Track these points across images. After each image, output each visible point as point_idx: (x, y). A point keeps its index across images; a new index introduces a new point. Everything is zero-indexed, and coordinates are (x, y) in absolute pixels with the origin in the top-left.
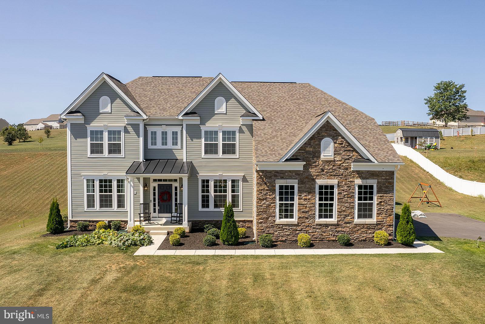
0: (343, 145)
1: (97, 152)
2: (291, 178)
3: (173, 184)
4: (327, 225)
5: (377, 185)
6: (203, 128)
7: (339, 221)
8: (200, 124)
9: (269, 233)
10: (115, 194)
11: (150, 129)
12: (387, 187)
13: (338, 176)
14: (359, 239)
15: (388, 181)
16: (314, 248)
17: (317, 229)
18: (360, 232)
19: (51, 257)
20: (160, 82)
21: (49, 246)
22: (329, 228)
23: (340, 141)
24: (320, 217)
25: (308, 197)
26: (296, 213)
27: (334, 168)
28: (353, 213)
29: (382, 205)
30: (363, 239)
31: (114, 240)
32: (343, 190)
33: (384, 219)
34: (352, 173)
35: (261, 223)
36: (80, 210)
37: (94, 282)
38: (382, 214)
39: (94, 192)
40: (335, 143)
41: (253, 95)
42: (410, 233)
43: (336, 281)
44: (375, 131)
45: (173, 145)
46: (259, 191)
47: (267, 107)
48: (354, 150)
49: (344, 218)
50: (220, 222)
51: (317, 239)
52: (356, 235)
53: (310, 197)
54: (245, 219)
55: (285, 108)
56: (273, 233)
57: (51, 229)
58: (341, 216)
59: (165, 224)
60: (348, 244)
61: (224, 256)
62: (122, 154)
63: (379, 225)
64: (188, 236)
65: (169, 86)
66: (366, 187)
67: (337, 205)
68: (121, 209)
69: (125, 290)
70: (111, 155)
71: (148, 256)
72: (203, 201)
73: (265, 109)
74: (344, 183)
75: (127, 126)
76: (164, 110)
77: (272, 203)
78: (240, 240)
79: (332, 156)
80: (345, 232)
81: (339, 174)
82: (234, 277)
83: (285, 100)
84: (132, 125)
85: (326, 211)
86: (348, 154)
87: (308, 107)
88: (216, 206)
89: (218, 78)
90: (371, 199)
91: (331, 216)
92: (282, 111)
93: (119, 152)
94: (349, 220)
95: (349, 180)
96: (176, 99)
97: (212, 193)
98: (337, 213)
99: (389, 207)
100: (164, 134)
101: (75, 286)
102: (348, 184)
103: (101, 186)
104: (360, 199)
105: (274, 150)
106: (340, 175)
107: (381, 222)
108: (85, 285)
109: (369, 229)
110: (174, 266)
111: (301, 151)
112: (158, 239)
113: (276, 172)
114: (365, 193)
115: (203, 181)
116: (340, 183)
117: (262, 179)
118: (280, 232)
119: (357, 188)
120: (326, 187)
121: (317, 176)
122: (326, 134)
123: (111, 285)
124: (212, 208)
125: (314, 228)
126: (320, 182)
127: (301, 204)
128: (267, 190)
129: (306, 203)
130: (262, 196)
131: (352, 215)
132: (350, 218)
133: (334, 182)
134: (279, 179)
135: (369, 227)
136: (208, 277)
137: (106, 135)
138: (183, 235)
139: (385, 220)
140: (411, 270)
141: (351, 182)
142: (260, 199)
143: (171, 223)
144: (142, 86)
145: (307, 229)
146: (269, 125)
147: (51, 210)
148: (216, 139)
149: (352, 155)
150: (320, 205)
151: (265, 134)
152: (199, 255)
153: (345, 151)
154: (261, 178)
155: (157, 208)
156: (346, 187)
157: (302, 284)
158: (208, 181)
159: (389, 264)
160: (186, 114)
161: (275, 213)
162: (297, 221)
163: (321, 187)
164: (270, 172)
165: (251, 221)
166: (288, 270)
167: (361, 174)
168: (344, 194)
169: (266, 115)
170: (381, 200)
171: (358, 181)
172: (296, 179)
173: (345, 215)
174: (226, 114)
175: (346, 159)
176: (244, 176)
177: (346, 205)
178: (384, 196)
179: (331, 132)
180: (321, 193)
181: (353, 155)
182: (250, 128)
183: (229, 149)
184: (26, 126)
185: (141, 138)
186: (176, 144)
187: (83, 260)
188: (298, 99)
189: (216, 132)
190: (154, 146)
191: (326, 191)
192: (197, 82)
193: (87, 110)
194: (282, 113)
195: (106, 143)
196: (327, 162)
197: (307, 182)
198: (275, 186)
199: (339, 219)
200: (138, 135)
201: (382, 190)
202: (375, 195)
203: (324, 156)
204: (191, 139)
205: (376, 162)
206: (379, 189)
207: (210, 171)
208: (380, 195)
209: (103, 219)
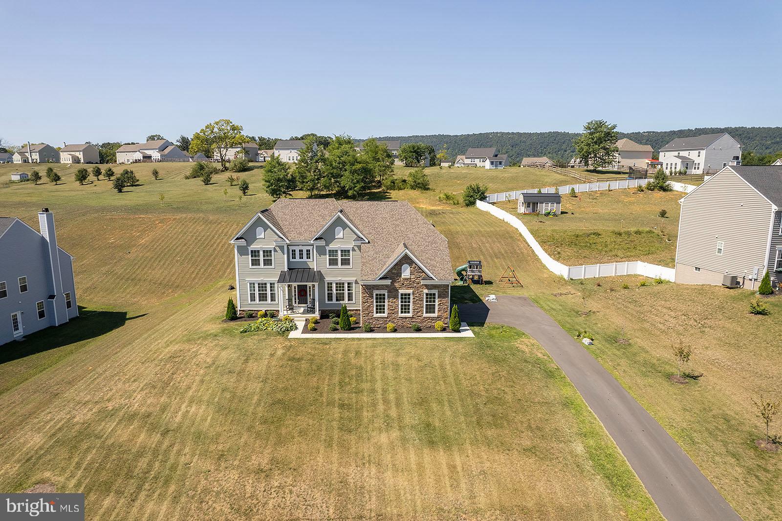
0: (416, 269)
1: (256, 265)
2: (383, 289)
4: (406, 318)
5: (438, 293)
6: (328, 249)
8: (325, 246)
9: (370, 323)
10: (269, 292)
11: (291, 248)
12: (444, 294)
14: (426, 326)
15: (445, 290)
16: (396, 333)
17: (400, 320)
18: (427, 322)
19: (241, 339)
20: (295, 205)
21: (234, 330)
22: (407, 320)
23: (414, 266)
26: (386, 310)
27: (410, 283)
28: (423, 310)
29: (441, 305)
30: (428, 326)
31: (275, 327)
32: (416, 297)
33: (442, 314)
34: (422, 286)
35: (365, 316)
36: (245, 303)
37: (272, 355)
38: (441, 311)
39: (255, 291)
40: (411, 267)
41: (364, 216)
43: (398, 355)
45: (307, 258)
46: (363, 297)
47: (372, 229)
48: (423, 272)
49: (417, 313)
50: (340, 310)
51: (399, 326)
52: (424, 324)
53: (395, 301)
54: (356, 309)
55: (385, 230)
56: (372, 323)
57: (229, 317)
58: (415, 312)
59: (303, 313)
60: (418, 330)
61: (341, 338)
62: (273, 266)
63: (439, 318)
64: (319, 323)
65: (302, 209)
66: (431, 294)
67: (412, 305)
68: (273, 302)
69: (289, 360)
70: (265, 266)
71: (297, 338)
72: (328, 297)
73: (371, 231)
74: (416, 292)
75: (276, 247)
76: (300, 234)
77: (371, 304)
78: (352, 326)
79: (409, 276)
80: (417, 322)
82: (346, 352)
83: (387, 221)
84: (279, 246)
85: (405, 309)
86: (419, 274)
87: (402, 229)
88: (337, 300)
89: (337, 216)
90: (434, 301)
91: (408, 312)
92: (383, 233)
93: (271, 264)
94: (420, 314)
96: (308, 223)
97: (334, 291)
98: (412, 310)
99: (445, 307)
100: (301, 251)
101: (262, 357)
102: (419, 293)
103: (259, 287)
104: (427, 302)
105: (372, 270)
106: (414, 287)
107: (440, 315)
108: (267, 357)
110: (313, 346)
111: (389, 273)
112: (301, 325)
113: (373, 285)
114: (430, 298)
115: (328, 283)
116: (414, 292)
117: (365, 290)
118: (377, 322)
119: (425, 295)
120: (406, 295)
121: (399, 288)
122: (405, 262)
123: (281, 357)
124: (334, 301)
125: (397, 319)
126: (401, 291)
127: (390, 305)
128: (368, 297)
129: (393, 304)
130: (365, 300)
131: (422, 312)
133: (410, 291)
134: (375, 290)
135: (433, 319)
136: (331, 352)
137: (261, 253)
138: (316, 322)
140: (444, 349)
141: (421, 291)
142: (364, 302)
143: (307, 312)
144: (282, 209)
145: (393, 320)
146: (372, 247)
147: (229, 305)
148: (337, 255)
149: (421, 275)
150: (402, 305)
151: (368, 256)
152: (327, 338)
153: (417, 272)
154: (364, 289)
155: (297, 301)
158: (331, 283)
159: (434, 344)
160: (316, 239)
161: (373, 310)
162: (387, 315)
163: (402, 295)
164: (370, 285)
165: (360, 310)
166: (375, 348)
167: (427, 287)
168: (417, 299)
169: (371, 237)
170: (440, 303)
171: (426, 291)
172: (386, 290)
174: (343, 238)
175: (418, 278)
176: (355, 281)
177: (418, 305)
178: (442, 300)
179: (408, 261)
180: (402, 298)
182: (359, 247)
183: (346, 262)
184: (119, 153)
185: (286, 256)
186: (310, 258)
187: (260, 341)
188: (396, 220)
189: (337, 251)
190: (294, 260)
191: (405, 297)
192: (322, 204)
193: (249, 236)
194: (383, 235)
195: (262, 258)
196: (406, 279)
197: (393, 292)
198: (373, 294)
199: (414, 314)
200: (283, 253)
201: (441, 296)
202: (437, 299)
203: (404, 275)
204: (319, 256)
205: (437, 279)
206: (439, 296)
207: (333, 277)
208: (439, 299)
209: (262, 309)
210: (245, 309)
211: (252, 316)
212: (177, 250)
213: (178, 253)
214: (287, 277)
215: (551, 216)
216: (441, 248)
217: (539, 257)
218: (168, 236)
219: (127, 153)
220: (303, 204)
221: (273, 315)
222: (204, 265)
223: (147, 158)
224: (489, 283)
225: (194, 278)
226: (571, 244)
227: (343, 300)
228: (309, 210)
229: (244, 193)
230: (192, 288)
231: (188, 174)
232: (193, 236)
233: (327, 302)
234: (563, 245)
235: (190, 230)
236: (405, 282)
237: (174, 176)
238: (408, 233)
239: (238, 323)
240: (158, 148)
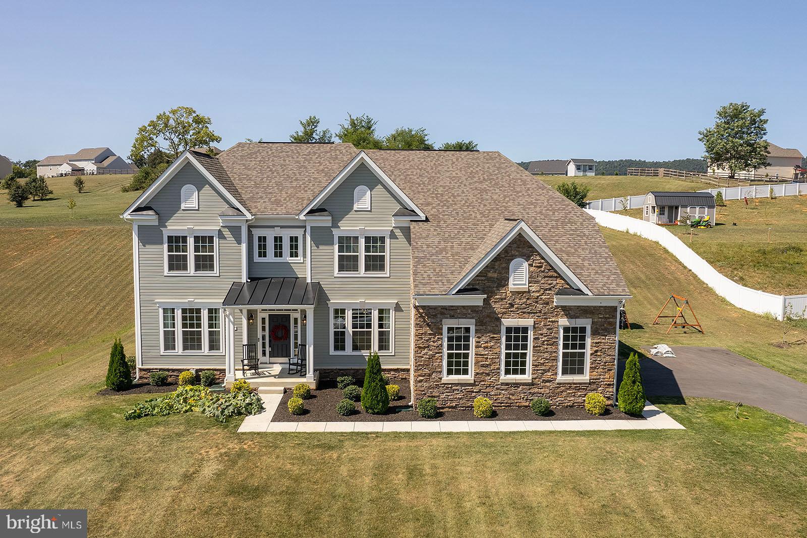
0: (542, 269)
1: (178, 269)
2: (465, 316)
3: (291, 314)
4: (517, 385)
5: (591, 327)
6: (336, 233)
7: (535, 379)
8: (332, 227)
9: (432, 397)
10: (205, 330)
11: (257, 233)
12: (605, 330)
13: (534, 313)
14: (564, 404)
15: (608, 320)
16: (496, 420)
17: (503, 390)
18: (564, 394)
19: (121, 434)
20: (270, 152)
21: (114, 414)
22: (520, 389)
23: (539, 263)
24: (507, 372)
25: (489, 345)
26: (471, 368)
27: (529, 302)
28: (556, 367)
29: (599, 356)
30: (569, 404)
31: (209, 407)
33: (600, 375)
34: (554, 309)
35: (421, 381)
36: (153, 353)
37: (188, 478)
38: (598, 369)
39: (174, 327)
40: (531, 265)
41: (412, 175)
42: (636, 398)
43: (521, 478)
44: (593, 240)
45: (291, 256)
46: (419, 336)
47: (433, 197)
48: (560, 276)
49: (543, 374)
50: (361, 371)
51: (502, 405)
52: (559, 399)
53: (492, 344)
54: (399, 367)
55: (459, 198)
56: (439, 396)
57: (113, 384)
58: (538, 372)
59: (281, 375)
60: (547, 414)
61: (367, 433)
62: (216, 272)
63: (593, 385)
64: (315, 397)
65: (284, 161)
66: (574, 330)
67: (531, 355)
68: (214, 353)
69: (232, 492)
70: (198, 272)
71: (258, 433)
72: (336, 341)
73: (430, 200)
74: (542, 323)
75: (223, 230)
76: (277, 202)
77: (437, 353)
78: (391, 404)
79: (525, 285)
80: (543, 394)
81: (535, 311)
82: (382, 471)
83: (461, 183)
85: (515, 364)
86: (550, 282)
87: (495, 197)
88: (355, 348)
90: (583, 346)
91: (523, 372)
92: (455, 204)
93: (211, 268)
94: (549, 377)
95: (551, 320)
96: (294, 184)
97: (349, 329)
98: (531, 367)
99: (608, 358)
100: (279, 240)
101: (161, 484)
102: (549, 325)
103: (184, 318)
104: (566, 346)
105: (440, 274)
106: (537, 313)
107: (596, 379)
108: (175, 483)
109: (579, 389)
110: (297, 452)
111: (480, 278)
112: (272, 401)
113: (444, 308)
114: (574, 338)
115: (336, 311)
116: (537, 324)
117: (423, 318)
118: (449, 394)
119: (562, 331)
120: (517, 330)
121: (504, 313)
122: (517, 253)
123: (211, 483)
124: (349, 350)
125: (497, 389)
126: (507, 322)
127: (480, 355)
128: (430, 334)
129: (486, 353)
130: (423, 342)
131: (553, 370)
132: (551, 374)
133: (528, 322)
134: (447, 318)
135: (578, 386)
136: (344, 470)
137: (191, 242)
138: (308, 396)
139: (602, 377)
140: (630, 460)
141: (552, 322)
142: (420, 348)
143: (289, 374)
144: (242, 160)
145: (487, 390)
146: (435, 230)
147: (113, 355)
148: (356, 250)
149: (555, 283)
150: (508, 356)
151: (428, 246)
152: (331, 433)
153: (545, 277)
154: (421, 316)
155: (268, 349)
156: (545, 330)
157: (474, 484)
158: (343, 311)
159: (600, 448)
160: (311, 212)
161: (441, 366)
162: (473, 378)
163: (509, 330)
164: (435, 308)
165: (408, 370)
166: (457, 460)
167: (568, 311)
168: (543, 339)
169: (431, 212)
170: (597, 349)
171: (564, 322)
172: (472, 318)
173: (544, 370)
174: (370, 211)
175: (546, 290)
176: (397, 304)
177: (546, 355)
178: (601, 343)
179: (525, 251)
180: (508, 339)
181: (557, 284)
182: (406, 232)
183: (375, 263)
184: (41, 168)
185: (244, 246)
186: (297, 256)
187: (166, 440)
188: (481, 182)
189: (356, 239)
190: (262, 260)
191: (517, 336)
192: (326, 152)
193: (163, 204)
194: (456, 207)
195: (191, 254)
196: (519, 293)
197: (488, 322)
198: (442, 329)
199: (535, 376)
200: (239, 242)
201: (599, 334)
202: (589, 341)
203: (514, 285)
204: (318, 247)
205: (590, 294)
206: (595, 333)
207: (347, 297)
208: (595, 341)
209: (188, 367)
210: (152, 367)
211: (164, 382)
214: (247, 294)
215: (702, 227)
216: (587, 233)
219: (52, 168)
220: (288, 152)
221: (213, 380)
223: (78, 171)
224: (636, 326)
226: (757, 264)
227: (369, 348)
228: (298, 162)
231: (127, 186)
233: (332, 352)
236: (517, 301)
237: (108, 189)
238: (509, 204)
239: (131, 396)
240: (95, 159)
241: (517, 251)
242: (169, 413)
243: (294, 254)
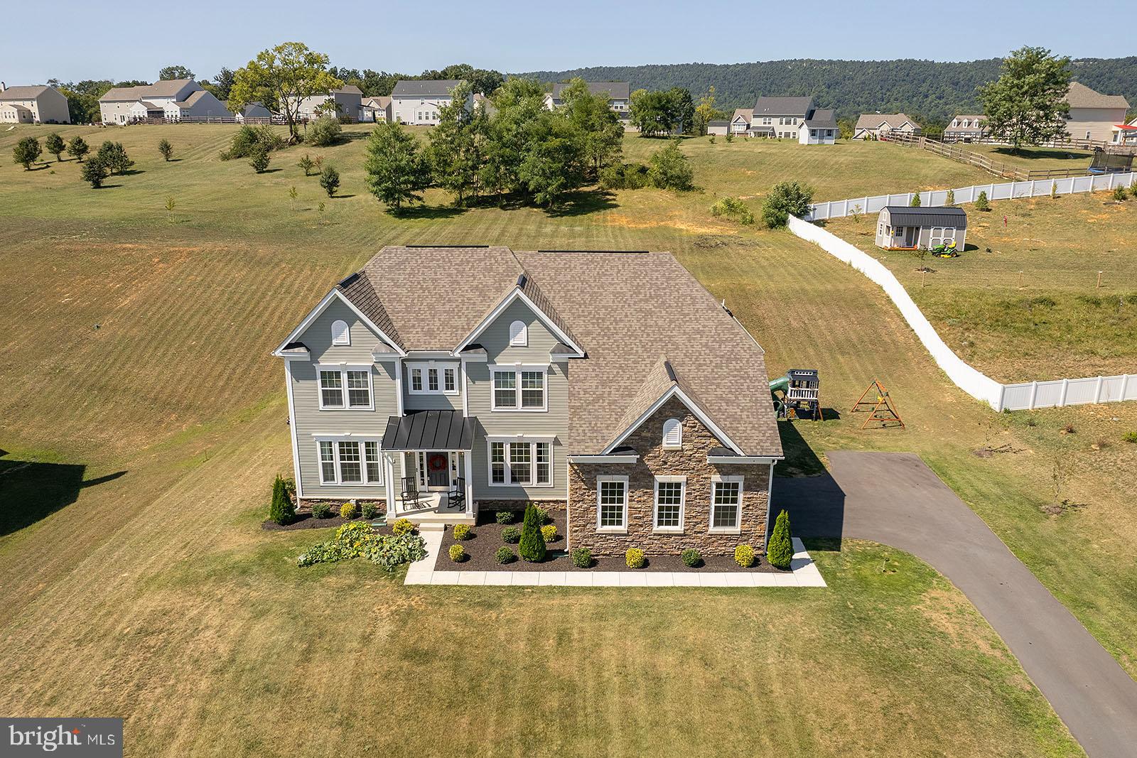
0: (696, 430)
1: (333, 403)
2: (618, 473)
4: (669, 536)
5: (744, 483)
6: (492, 369)
7: (687, 530)
8: (488, 363)
9: (587, 545)
10: (363, 463)
11: (411, 366)
12: (758, 486)
13: (687, 470)
14: (714, 554)
15: (760, 477)
16: (647, 571)
17: (655, 540)
18: (716, 544)
20: (419, 261)
21: (286, 558)
22: (672, 539)
23: (692, 424)
24: (660, 523)
25: (642, 499)
26: (625, 519)
27: (682, 460)
28: (708, 519)
29: (751, 509)
30: (719, 553)
31: (375, 553)
32: (694, 490)
33: (751, 527)
34: (707, 467)
35: (576, 531)
36: (313, 484)
37: (366, 639)
38: (749, 521)
39: (332, 460)
40: (684, 426)
41: (573, 290)
42: (784, 553)
43: (657, 646)
44: (756, 384)
45: (447, 389)
46: (574, 491)
47: (593, 324)
48: (713, 436)
49: (695, 526)
50: (520, 502)
51: (655, 553)
52: (710, 548)
53: (645, 498)
55: (621, 325)
56: (593, 546)
57: (278, 519)
58: (690, 524)
60: (698, 564)
61: (523, 588)
62: (371, 407)
63: (743, 537)
64: (475, 536)
65: (436, 273)
66: (727, 485)
67: (684, 509)
68: (373, 484)
69: (406, 656)
70: (354, 407)
71: (424, 587)
73: (590, 327)
74: (695, 479)
75: (376, 366)
76: (430, 333)
77: (591, 506)
78: (548, 550)
79: (679, 444)
80: (695, 544)
81: (688, 468)
83: (625, 302)
84: (384, 364)
85: (668, 516)
86: (704, 441)
87: (660, 323)
88: (514, 480)
89: (514, 295)
90: (735, 501)
91: (676, 523)
92: (617, 333)
93: (367, 403)
94: (701, 528)
95: (704, 476)
96: (447, 307)
97: (508, 461)
98: (683, 519)
99: (760, 512)
100: (433, 373)
101: (343, 645)
102: (701, 481)
103: (342, 451)
104: (718, 501)
105: (595, 428)
106: (690, 470)
107: (747, 531)
108: (355, 645)
109: (730, 540)
110: (460, 611)
111: (633, 437)
113: (599, 465)
114: (727, 493)
115: (494, 445)
116: (690, 480)
117: (578, 474)
118: (603, 543)
119: (714, 487)
120: (670, 485)
121: (657, 470)
122: (671, 414)
123: (387, 646)
124: (507, 482)
125: (650, 539)
126: (660, 478)
127: (633, 508)
128: (585, 489)
129: (640, 506)
130: (578, 496)
131: (705, 522)
132: (702, 526)
133: (681, 478)
134: (601, 474)
135: (729, 538)
136: (501, 634)
137: (344, 377)
138: (468, 537)
139: (753, 529)
140: (761, 626)
141: (705, 478)
142: (575, 501)
143: (449, 507)
144: (390, 273)
145: (640, 540)
146: (594, 370)
147: (276, 491)
148: (513, 385)
149: (708, 442)
150: (661, 509)
151: (585, 392)
152: (491, 586)
153: (699, 436)
154: (576, 473)
155: (426, 479)
156: (698, 485)
158: (501, 445)
159: (737, 610)
160: (467, 348)
161: (595, 518)
162: (626, 529)
163: (662, 485)
164: (589, 465)
166: (603, 624)
167: (720, 469)
168: (696, 494)
169: (590, 343)
170: (748, 503)
171: (717, 478)
172: (626, 474)
173: (696, 522)
174: (527, 347)
175: (699, 449)
176: (556, 438)
177: (698, 509)
178: (753, 498)
179: (678, 412)
180: (661, 493)
181: (710, 443)
182: (564, 367)
183: (533, 398)
184: (106, 104)
185: (398, 382)
186: (452, 389)
187: (340, 593)
188: (647, 301)
189: (513, 375)
190: (417, 392)
191: (671, 492)
192: (480, 260)
193: (315, 340)
194: (617, 337)
195: (345, 389)
196: (672, 451)
197: (641, 477)
198: (596, 484)
199: (687, 527)
200: (394, 378)
201: (751, 490)
202: (741, 496)
203: (667, 444)
204: (474, 383)
205: (742, 454)
206: (747, 489)
207: (505, 431)
208: (747, 496)
209: (349, 498)
210: (312, 497)
211: (326, 516)
212: (192, 324)
213: (193, 331)
214: (404, 432)
215: (946, 256)
216: (751, 374)
217: (931, 353)
218: (175, 291)
219: (119, 104)
220: (438, 260)
222: (242, 359)
223: (156, 114)
224: (831, 414)
225: (223, 390)
226: (998, 324)
227: (528, 480)
228: (450, 275)
229: (331, 192)
230: (217, 411)
231: (227, 150)
232: (223, 292)
233: (491, 483)
234: (980, 327)
235: (219, 278)
237: (202, 153)
238: (675, 333)
239: (296, 532)
240: (177, 95)
241: (672, 412)
242: (338, 559)
243: (450, 386)
